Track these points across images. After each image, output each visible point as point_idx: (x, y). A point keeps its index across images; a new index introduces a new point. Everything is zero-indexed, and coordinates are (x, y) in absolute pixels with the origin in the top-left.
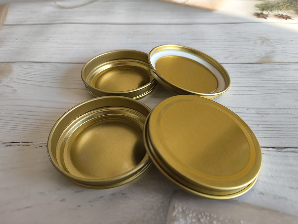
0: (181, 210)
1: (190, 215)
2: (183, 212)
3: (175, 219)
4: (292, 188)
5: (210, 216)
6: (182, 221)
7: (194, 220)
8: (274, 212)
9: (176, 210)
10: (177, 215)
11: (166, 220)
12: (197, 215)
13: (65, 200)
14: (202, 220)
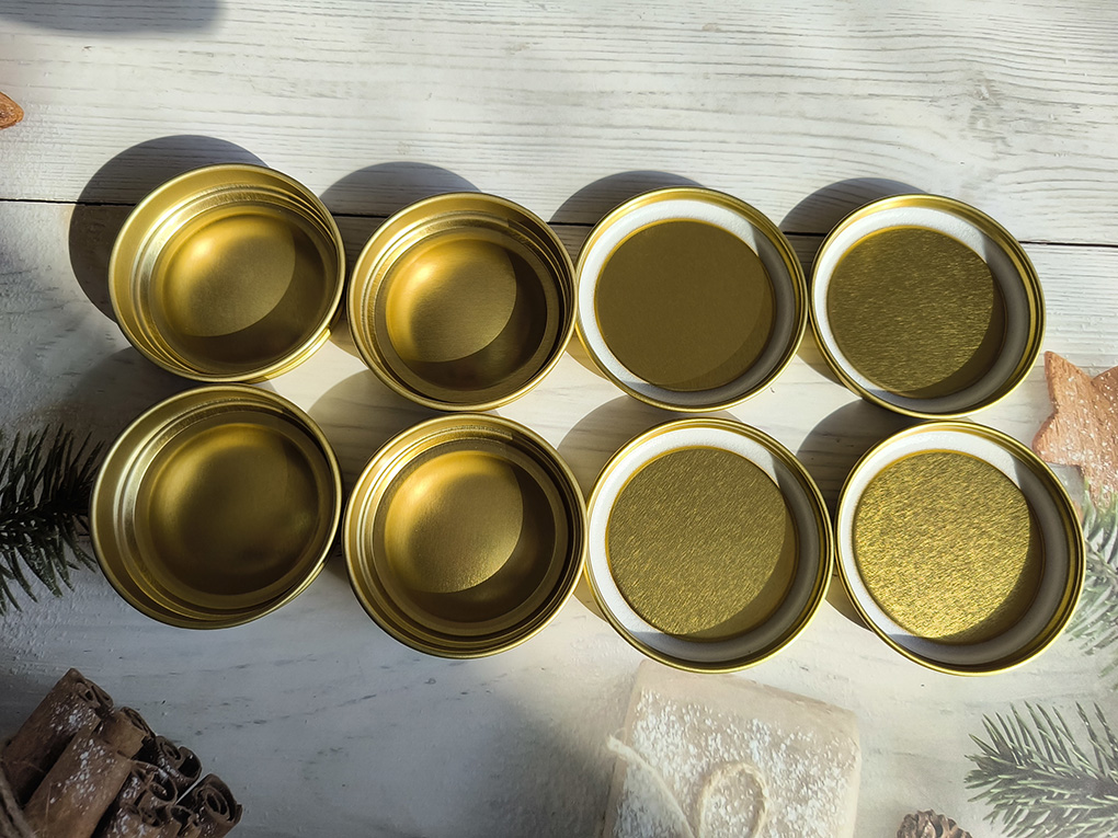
0: (650, 700)
1: (668, 709)
2: (655, 701)
3: (640, 716)
4: (865, 658)
5: (702, 711)
6: (652, 720)
7: (672, 718)
8: (816, 704)
9: (643, 700)
10: (644, 709)
11: (624, 718)
12: (679, 709)
13: (435, 681)
14: (687, 718)
